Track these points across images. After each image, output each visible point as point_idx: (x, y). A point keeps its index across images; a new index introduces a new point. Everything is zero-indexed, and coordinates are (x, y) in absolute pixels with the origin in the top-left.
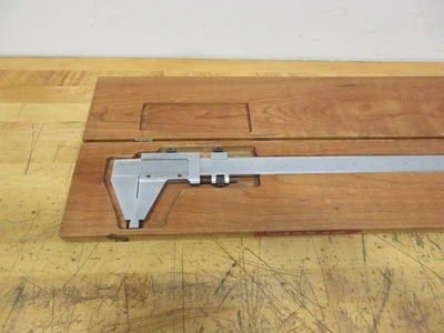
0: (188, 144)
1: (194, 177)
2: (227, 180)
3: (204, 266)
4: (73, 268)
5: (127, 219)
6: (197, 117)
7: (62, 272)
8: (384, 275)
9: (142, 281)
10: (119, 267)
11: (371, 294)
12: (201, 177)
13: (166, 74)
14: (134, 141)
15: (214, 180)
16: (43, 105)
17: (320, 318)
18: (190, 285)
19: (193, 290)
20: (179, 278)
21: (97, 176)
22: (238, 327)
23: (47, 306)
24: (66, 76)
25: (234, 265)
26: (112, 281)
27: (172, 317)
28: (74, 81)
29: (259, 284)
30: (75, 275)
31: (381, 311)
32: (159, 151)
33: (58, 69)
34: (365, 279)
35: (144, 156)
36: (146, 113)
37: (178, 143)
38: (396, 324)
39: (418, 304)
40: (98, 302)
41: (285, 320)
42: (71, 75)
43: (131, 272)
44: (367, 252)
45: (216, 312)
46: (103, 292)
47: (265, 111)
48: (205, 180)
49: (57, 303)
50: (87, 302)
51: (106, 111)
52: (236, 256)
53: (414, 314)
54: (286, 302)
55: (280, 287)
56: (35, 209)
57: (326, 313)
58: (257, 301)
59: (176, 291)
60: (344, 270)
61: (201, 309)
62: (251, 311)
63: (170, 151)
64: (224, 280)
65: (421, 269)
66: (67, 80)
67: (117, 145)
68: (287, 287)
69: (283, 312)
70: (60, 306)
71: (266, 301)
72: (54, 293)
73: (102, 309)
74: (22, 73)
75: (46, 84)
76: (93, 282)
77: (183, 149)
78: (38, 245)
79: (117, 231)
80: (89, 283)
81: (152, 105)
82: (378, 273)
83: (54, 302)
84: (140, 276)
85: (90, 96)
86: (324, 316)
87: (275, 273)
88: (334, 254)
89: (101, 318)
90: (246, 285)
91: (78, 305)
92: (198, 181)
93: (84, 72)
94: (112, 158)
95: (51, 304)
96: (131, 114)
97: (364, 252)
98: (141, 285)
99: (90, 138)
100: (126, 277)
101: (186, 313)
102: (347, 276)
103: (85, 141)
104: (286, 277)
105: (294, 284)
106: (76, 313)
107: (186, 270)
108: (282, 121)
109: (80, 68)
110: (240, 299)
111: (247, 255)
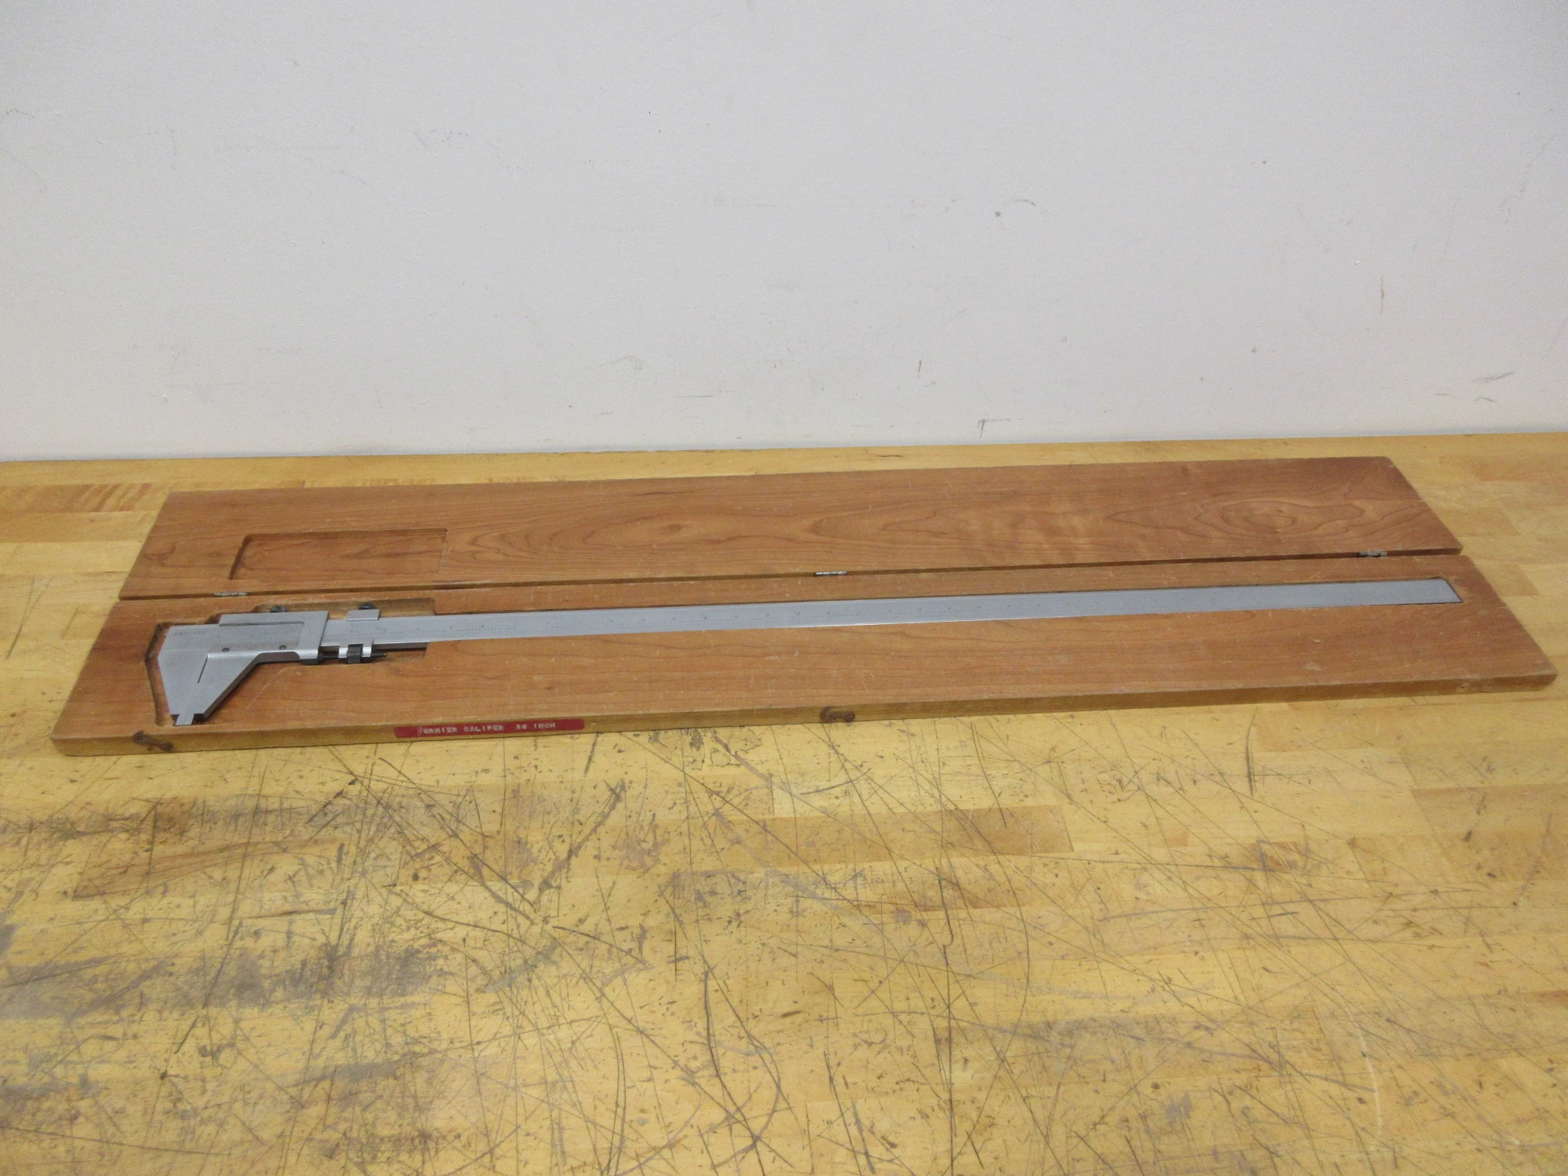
0: (311, 599)
1: (310, 647)
2: (367, 651)
3: (300, 785)
4: (69, 792)
5: (173, 712)
6: (347, 556)
7: (49, 799)
8: (612, 790)
9: (186, 808)
10: (149, 790)
11: (577, 817)
12: (321, 650)
13: (308, 485)
14: (213, 596)
15: (343, 652)
16: (57, 546)
17: (478, 849)
18: (267, 812)
19: (271, 818)
20: (251, 804)
21: (133, 651)
22: (334, 865)
23: (18, 843)
24: (110, 493)
25: (352, 783)
26: (134, 809)
27: (226, 854)
28: (122, 502)
29: (387, 807)
30: (72, 802)
31: (586, 839)
32: (256, 610)
33: (96, 482)
34: (575, 796)
35: (224, 619)
36: (249, 552)
37: (293, 597)
38: (604, 856)
39: (654, 827)
40: (103, 838)
41: (418, 855)
42: (119, 492)
43: (169, 795)
44: (595, 758)
45: (302, 847)
46: (114, 824)
47: (474, 542)
48: (328, 656)
49: (35, 840)
50: (84, 839)
51: (173, 550)
52: (359, 770)
53: (639, 842)
54: (425, 831)
55: (423, 810)
56: (16, 710)
57: (491, 843)
58: (378, 831)
59: (241, 820)
60: (544, 786)
61: (277, 844)
62: (363, 843)
63: (277, 609)
64: (329, 803)
65: (681, 779)
66: (111, 502)
67: (181, 602)
68: (435, 811)
69: (417, 844)
70: (39, 844)
71: (393, 830)
72: (31, 827)
73: (110, 846)
74: (23, 491)
75: (69, 509)
76: (102, 810)
77: (299, 607)
78: (14, 763)
79: (152, 730)
80: (93, 813)
81: (264, 538)
82: (602, 787)
83: (30, 839)
84: (185, 801)
85: (147, 528)
86: (485, 848)
87: (420, 792)
88: (534, 763)
89: (104, 858)
90: (365, 810)
91: (70, 842)
92: (314, 653)
93: (146, 486)
94: (167, 625)
95: (24, 841)
96: (219, 554)
97: (590, 759)
98: (184, 813)
99: (133, 594)
100: (159, 803)
101: (250, 849)
102: (546, 793)
103: (123, 598)
104: (437, 797)
105: (450, 808)
106: (65, 852)
107: (266, 791)
108: (500, 557)
109: (139, 479)
110: (348, 829)
111: (380, 769)
